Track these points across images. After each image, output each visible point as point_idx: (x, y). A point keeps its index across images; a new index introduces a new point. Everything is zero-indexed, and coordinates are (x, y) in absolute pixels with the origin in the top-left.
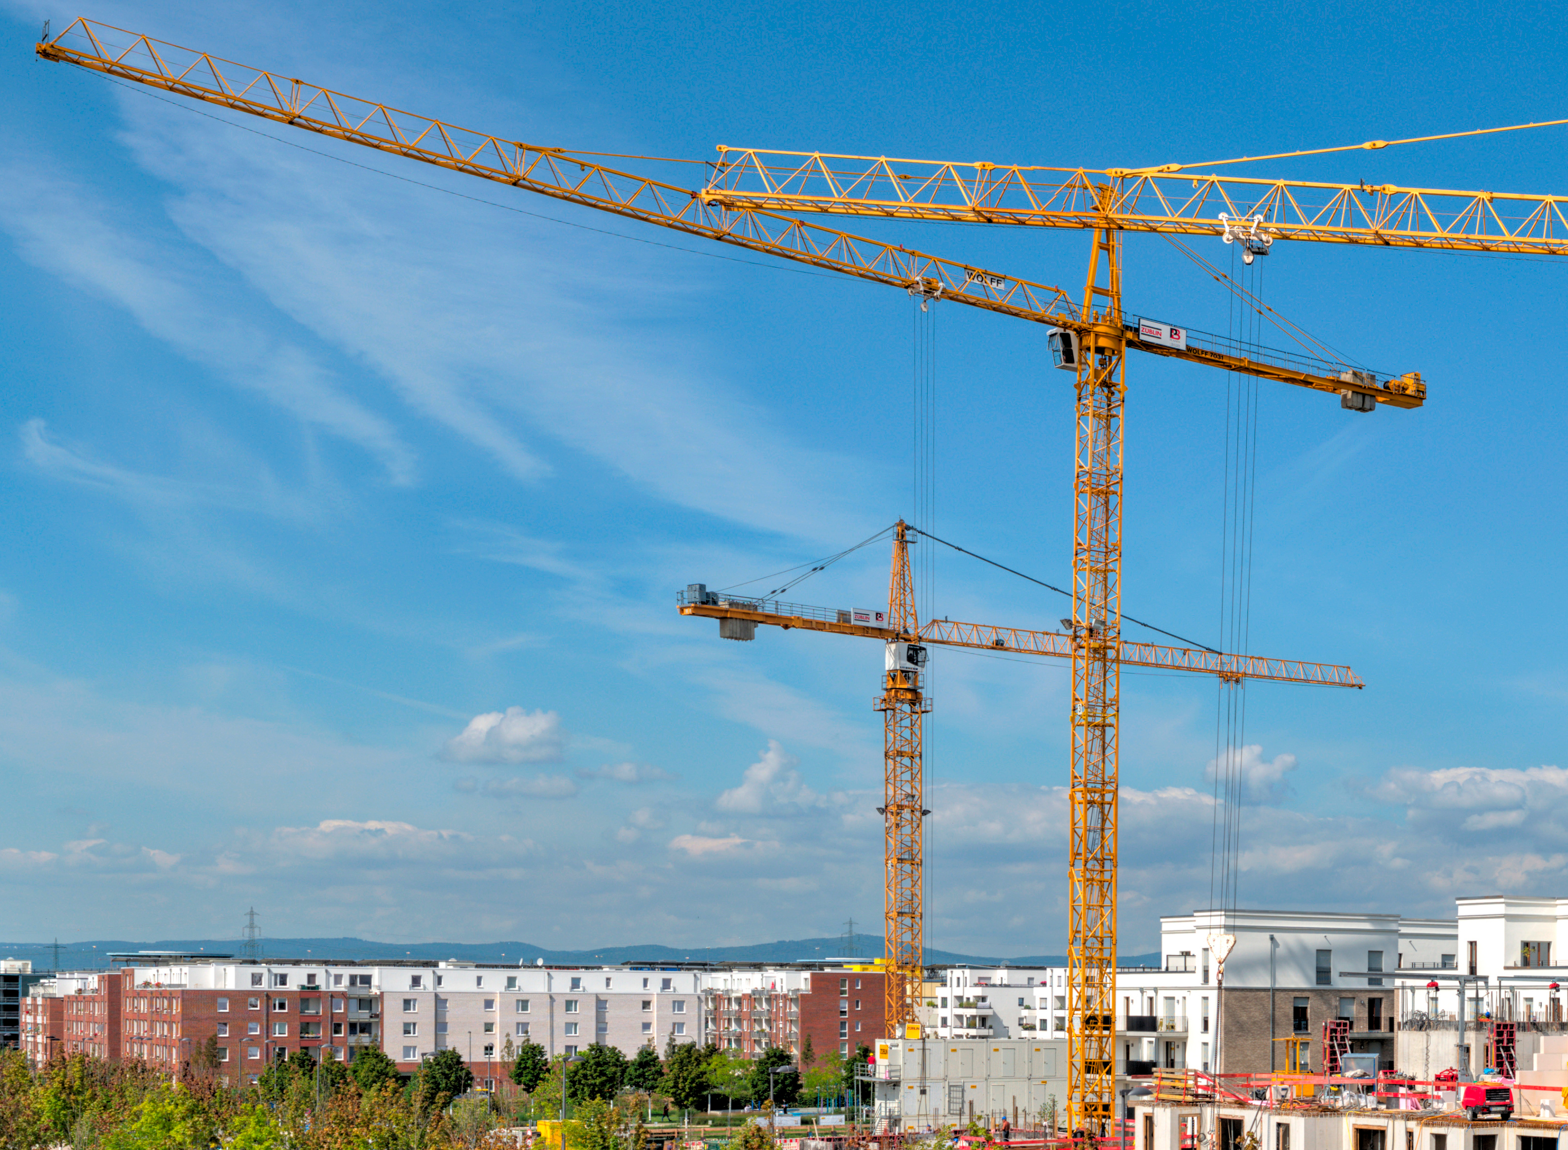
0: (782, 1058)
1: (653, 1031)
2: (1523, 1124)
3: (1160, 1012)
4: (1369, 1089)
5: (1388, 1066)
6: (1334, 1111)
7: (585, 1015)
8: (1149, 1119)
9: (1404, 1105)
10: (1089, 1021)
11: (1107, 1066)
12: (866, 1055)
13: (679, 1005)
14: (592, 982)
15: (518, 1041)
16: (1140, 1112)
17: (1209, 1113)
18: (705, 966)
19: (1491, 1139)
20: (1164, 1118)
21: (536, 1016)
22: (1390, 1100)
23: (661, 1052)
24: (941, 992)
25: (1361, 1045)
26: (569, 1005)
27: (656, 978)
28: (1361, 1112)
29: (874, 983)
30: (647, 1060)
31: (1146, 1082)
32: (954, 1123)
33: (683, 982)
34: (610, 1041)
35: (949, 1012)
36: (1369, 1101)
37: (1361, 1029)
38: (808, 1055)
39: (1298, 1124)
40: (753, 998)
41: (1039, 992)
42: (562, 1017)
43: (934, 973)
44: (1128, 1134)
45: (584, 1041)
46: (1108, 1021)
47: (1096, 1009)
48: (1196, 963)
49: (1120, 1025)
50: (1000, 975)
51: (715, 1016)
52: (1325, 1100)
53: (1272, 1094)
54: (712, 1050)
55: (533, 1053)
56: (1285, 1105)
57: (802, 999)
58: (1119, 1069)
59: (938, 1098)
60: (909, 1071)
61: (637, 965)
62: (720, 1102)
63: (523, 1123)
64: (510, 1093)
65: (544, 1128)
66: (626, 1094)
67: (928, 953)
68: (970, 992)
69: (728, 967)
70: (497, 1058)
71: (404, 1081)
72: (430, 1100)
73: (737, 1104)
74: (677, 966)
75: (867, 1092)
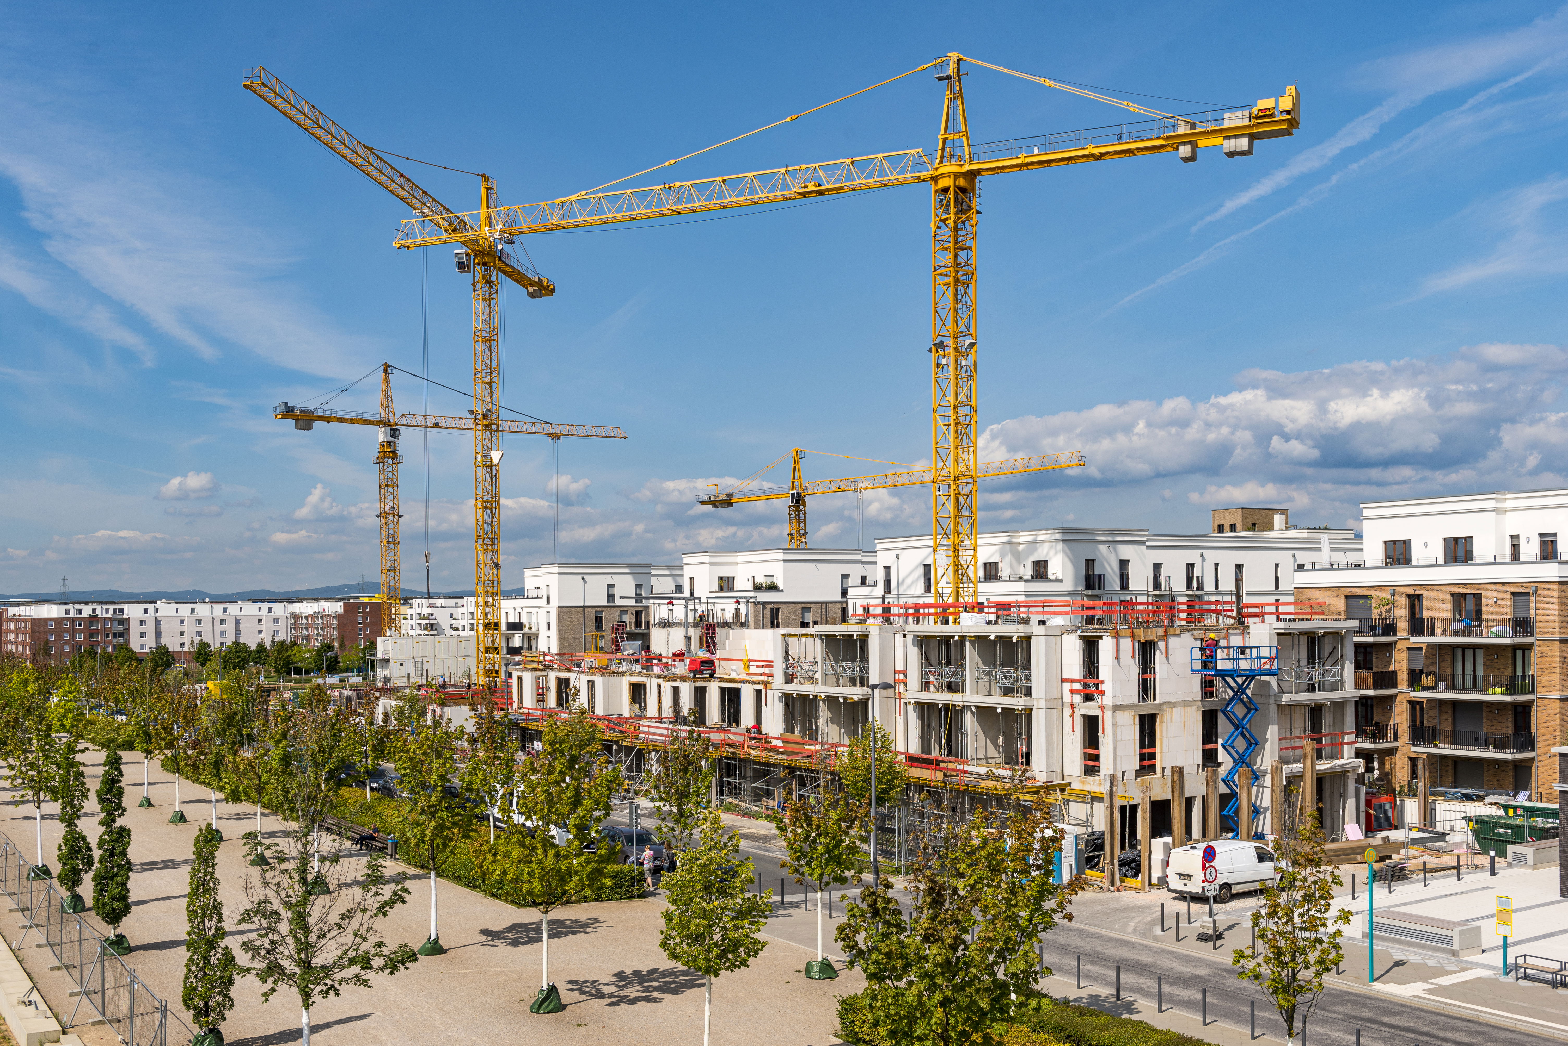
0: (330, 647)
1: (264, 634)
2: (721, 680)
3: (524, 621)
4: (637, 661)
5: (647, 648)
6: (618, 674)
7: (230, 627)
8: (520, 678)
9: (656, 670)
10: (487, 626)
11: (496, 650)
12: (373, 645)
13: (276, 621)
14: (233, 609)
15: (197, 640)
16: (515, 674)
17: (553, 676)
18: (290, 600)
19: (705, 688)
20: (528, 678)
21: (206, 627)
22: (649, 668)
23: (268, 645)
24: (410, 611)
25: (632, 636)
26: (222, 621)
27: (265, 606)
28: (633, 674)
29: (376, 608)
30: (261, 648)
31: (517, 658)
32: (418, 681)
33: (279, 609)
34: (242, 640)
35: (415, 621)
36: (637, 668)
37: (631, 628)
38: (342, 646)
39: (599, 680)
40: (314, 616)
41: (461, 610)
42: (218, 628)
43: (406, 602)
44: (509, 686)
45: (229, 640)
46: (497, 625)
47: (491, 619)
48: (543, 593)
49: (503, 627)
50: (440, 602)
51: (295, 626)
52: (613, 667)
53: (585, 664)
54: (294, 644)
55: (204, 646)
56: (591, 670)
57: (339, 617)
58: (503, 652)
59: (409, 668)
60: (394, 655)
61: (255, 601)
62: (298, 671)
63: (199, 682)
64: (193, 666)
65: (210, 684)
66: (252, 666)
67: (403, 590)
68: (425, 611)
69: (301, 600)
70: (186, 648)
71: (140, 661)
72: (154, 671)
73: (307, 672)
74: (276, 601)
75: (373, 665)
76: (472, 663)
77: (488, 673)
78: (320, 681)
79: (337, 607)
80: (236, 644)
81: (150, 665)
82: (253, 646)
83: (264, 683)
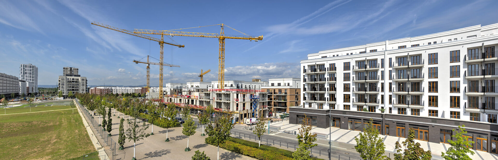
0: (140, 94)
1: (131, 92)
2: (191, 98)
3: (166, 91)
4: (180, 96)
5: (182, 94)
6: (178, 98)
7: (126, 90)
8: (165, 98)
9: (183, 97)
10: (161, 91)
11: (162, 94)
12: (145, 93)
13: (133, 90)
14: (127, 88)
15: (122, 92)
16: (164, 98)
17: (169, 98)
18: (134, 87)
19: (189, 100)
20: (166, 98)
21: (123, 90)
22: (182, 97)
23: (131, 93)
24: (151, 89)
25: (180, 93)
26: (125, 90)
27: (131, 88)
28: (180, 98)
29: (146, 88)
30: (131, 94)
31: (165, 95)
32: (151, 98)
33: (133, 88)
34: (128, 92)
35: (151, 90)
36: (180, 97)
37: (180, 92)
38: (141, 93)
39: (175, 99)
40: (138, 89)
41: (157, 89)
42: (125, 91)
43: (150, 88)
44: (163, 99)
45: (126, 92)
46: (162, 91)
47: (161, 90)
48: (168, 87)
49: (163, 91)
50: (155, 88)
51: (135, 91)
52: (177, 97)
53: (174, 96)
54: (135, 93)
55: (123, 93)
56: (174, 97)
57: (141, 89)
58: (163, 95)
59: (150, 97)
60: (148, 95)
61: (130, 87)
62: (135, 97)
63: (122, 98)
64: (121, 96)
65: (123, 99)
66: (129, 96)
67: (150, 86)
68: (153, 89)
69: (136, 87)
70: (120, 93)
71: (114, 95)
72: (116, 96)
73: (137, 97)
74: (133, 87)
75: (145, 96)
76: (159, 96)
77: (161, 97)
78: (138, 98)
79: (141, 88)
80: (127, 93)
81: (115, 96)
82: (129, 93)
83: (131, 98)
